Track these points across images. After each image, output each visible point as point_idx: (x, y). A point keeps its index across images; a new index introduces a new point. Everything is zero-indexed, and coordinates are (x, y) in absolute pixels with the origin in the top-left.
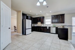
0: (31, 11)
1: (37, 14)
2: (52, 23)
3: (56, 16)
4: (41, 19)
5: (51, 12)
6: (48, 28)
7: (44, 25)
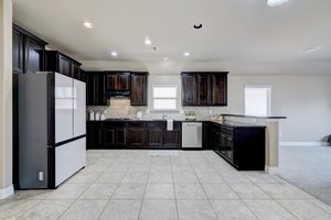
0: (88, 25)
1: (114, 54)
2: (187, 103)
3: (199, 77)
4: (133, 85)
5: (187, 54)
6: (170, 127)
7: (148, 111)
